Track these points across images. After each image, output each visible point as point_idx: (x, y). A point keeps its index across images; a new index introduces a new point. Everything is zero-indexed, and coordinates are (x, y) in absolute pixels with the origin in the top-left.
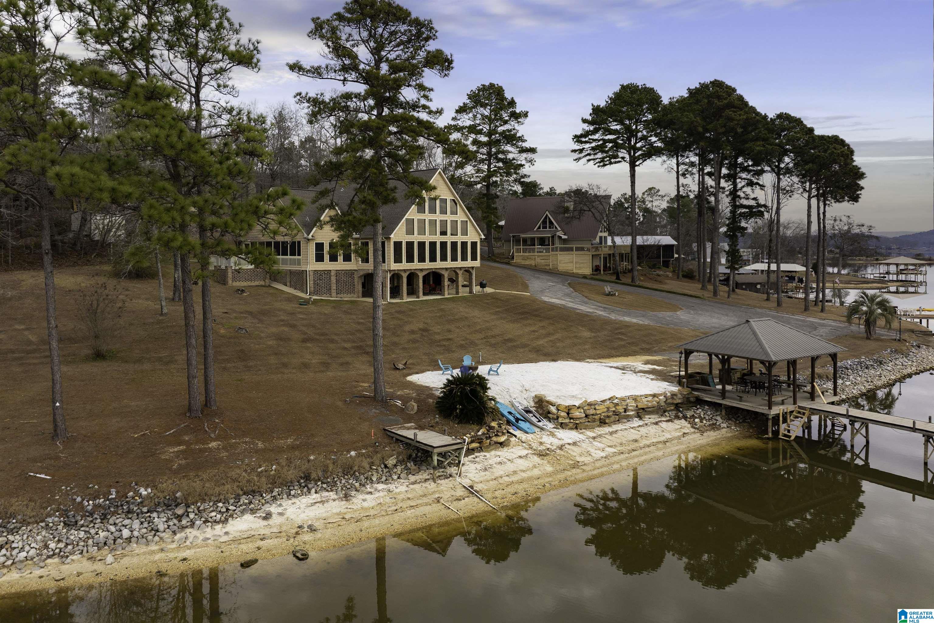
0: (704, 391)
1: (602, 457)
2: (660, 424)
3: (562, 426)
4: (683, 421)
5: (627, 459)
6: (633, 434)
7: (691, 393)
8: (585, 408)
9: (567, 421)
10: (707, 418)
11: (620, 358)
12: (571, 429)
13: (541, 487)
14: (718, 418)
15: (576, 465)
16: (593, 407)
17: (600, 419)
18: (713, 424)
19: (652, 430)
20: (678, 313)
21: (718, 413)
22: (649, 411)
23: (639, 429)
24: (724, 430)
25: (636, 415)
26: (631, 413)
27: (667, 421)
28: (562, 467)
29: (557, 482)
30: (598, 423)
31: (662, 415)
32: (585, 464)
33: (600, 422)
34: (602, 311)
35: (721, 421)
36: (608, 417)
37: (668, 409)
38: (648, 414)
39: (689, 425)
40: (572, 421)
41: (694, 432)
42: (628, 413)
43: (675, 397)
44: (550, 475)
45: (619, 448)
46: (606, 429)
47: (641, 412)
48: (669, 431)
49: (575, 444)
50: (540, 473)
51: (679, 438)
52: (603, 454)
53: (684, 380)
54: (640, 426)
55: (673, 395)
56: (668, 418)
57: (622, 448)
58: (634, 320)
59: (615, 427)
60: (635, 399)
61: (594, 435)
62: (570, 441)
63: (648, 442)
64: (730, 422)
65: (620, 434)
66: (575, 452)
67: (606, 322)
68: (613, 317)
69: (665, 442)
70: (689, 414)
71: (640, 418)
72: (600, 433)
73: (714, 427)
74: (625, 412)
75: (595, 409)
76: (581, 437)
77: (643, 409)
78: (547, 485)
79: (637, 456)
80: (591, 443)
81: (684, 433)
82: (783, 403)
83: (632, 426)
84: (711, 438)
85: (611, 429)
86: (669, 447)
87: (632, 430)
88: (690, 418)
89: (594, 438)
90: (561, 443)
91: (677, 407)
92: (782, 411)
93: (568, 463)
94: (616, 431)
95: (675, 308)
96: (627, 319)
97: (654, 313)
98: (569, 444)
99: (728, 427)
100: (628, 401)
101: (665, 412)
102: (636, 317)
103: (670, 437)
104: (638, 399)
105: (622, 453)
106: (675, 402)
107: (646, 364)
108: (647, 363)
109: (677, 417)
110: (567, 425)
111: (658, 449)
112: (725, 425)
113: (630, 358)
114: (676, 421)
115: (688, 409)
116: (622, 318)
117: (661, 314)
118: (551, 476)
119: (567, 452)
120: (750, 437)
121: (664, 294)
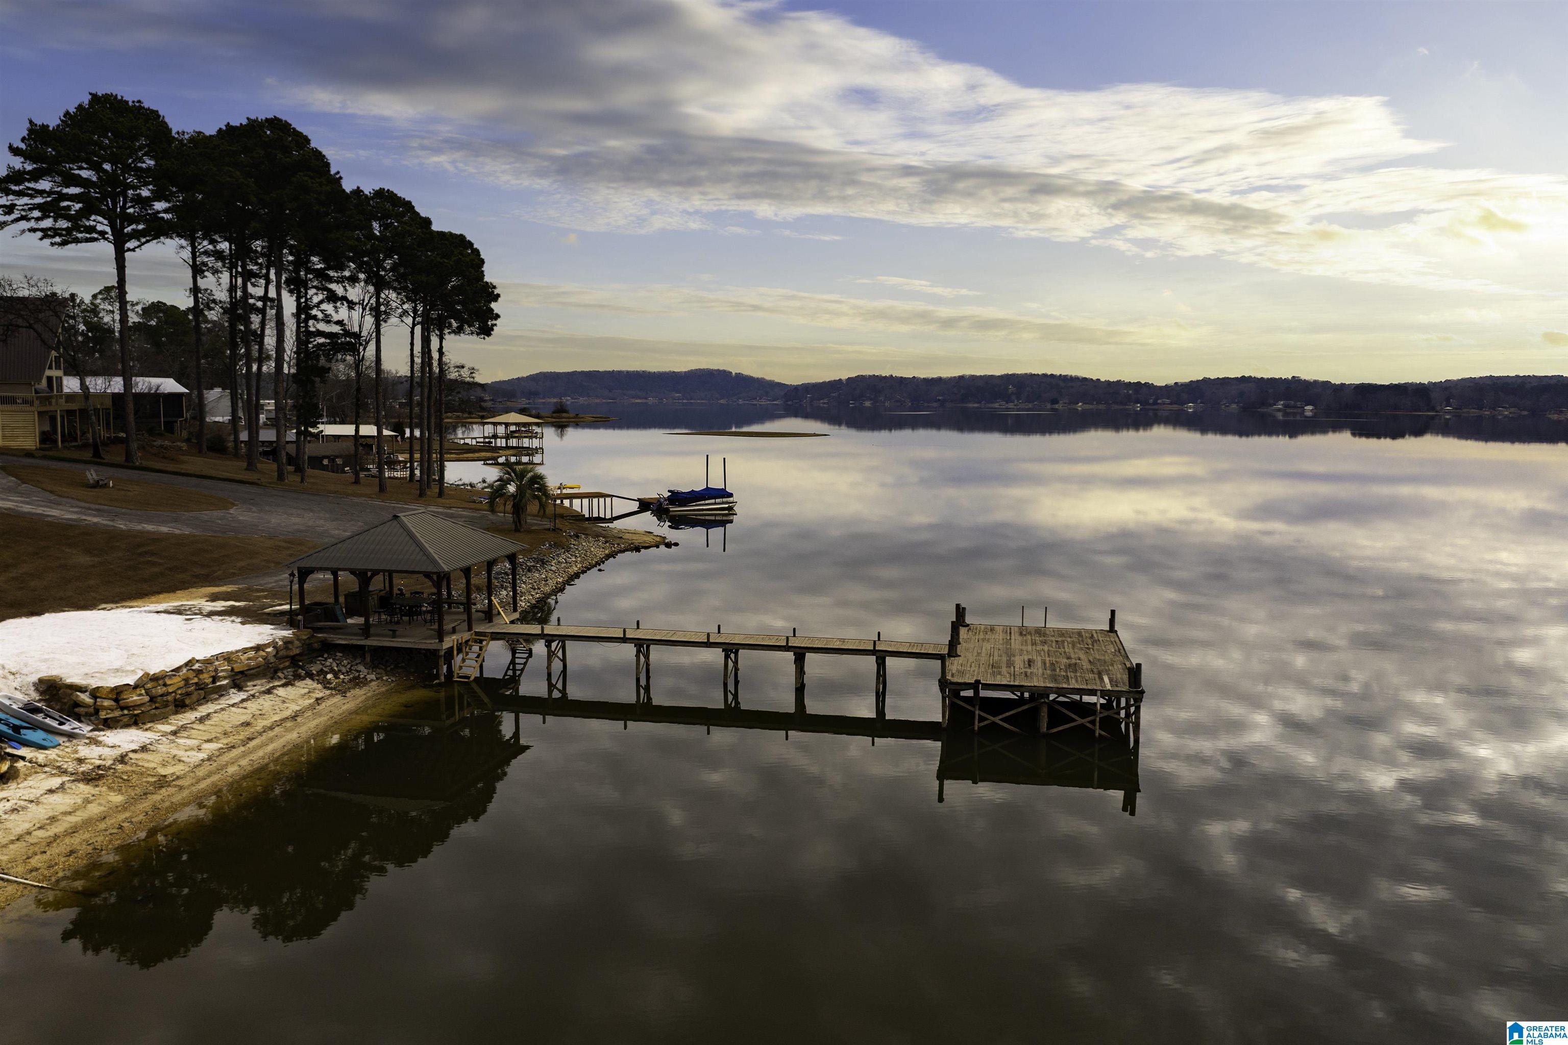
0: (333, 630)
1: (203, 760)
2: (275, 691)
3: (109, 724)
4: (308, 681)
5: (244, 755)
6: (238, 716)
7: (313, 636)
8: (149, 686)
9: (117, 713)
10: (344, 670)
11: (161, 596)
12: (127, 726)
13: (115, 831)
14: (361, 668)
15: (162, 782)
16: (161, 682)
17: (175, 700)
18: (355, 678)
19: (266, 703)
20: (232, 511)
21: (358, 661)
22: (252, 675)
23: (245, 704)
24: (373, 683)
25: (231, 684)
26: (225, 682)
27: (283, 685)
28: (139, 791)
29: (141, 817)
30: (172, 707)
31: (272, 678)
32: (178, 778)
33: (176, 706)
34: (95, 516)
35: (366, 671)
36: (188, 694)
37: (282, 666)
38: (250, 680)
39: (320, 686)
40: (126, 712)
41: (332, 695)
42: (218, 684)
43: (290, 646)
44: (124, 807)
45: (225, 741)
46: (189, 716)
47: (239, 679)
48: (293, 701)
49: (144, 749)
50: (102, 808)
51: (311, 707)
52: (202, 755)
53: (300, 617)
54: (243, 701)
55: (287, 642)
56: (284, 681)
57: (229, 740)
58: (164, 529)
59: (203, 710)
60: (228, 657)
61: (173, 728)
62: (135, 746)
63: (267, 723)
64: (378, 671)
65: (215, 719)
66: (150, 761)
67: (113, 536)
68: (121, 525)
69: (294, 717)
70: (314, 669)
71: (240, 688)
72: (181, 723)
73: (358, 682)
74: (214, 682)
75: (165, 685)
76: (149, 734)
77: (242, 672)
78: (125, 825)
79: (260, 747)
80: (173, 742)
81: (317, 699)
82: (454, 631)
83: (231, 702)
84: (360, 699)
85: (198, 714)
86: (304, 724)
87: (233, 709)
88: (318, 675)
89: (174, 733)
90: (117, 752)
91: (294, 661)
92: (455, 643)
93: (148, 782)
94: (208, 715)
95: (225, 504)
96: (150, 527)
97: (192, 514)
98: (134, 751)
99: (377, 679)
100: (217, 663)
101: (276, 672)
102: (163, 522)
103: (298, 708)
104: (233, 657)
105: (233, 747)
106: (291, 654)
107: (213, 600)
108: (214, 598)
109: (299, 677)
110: (118, 721)
111: (287, 730)
112: (373, 677)
113: (179, 593)
114: (298, 683)
115: (311, 662)
116: (139, 527)
117: (206, 515)
118: (125, 809)
119: (137, 765)
120: (411, 687)
121: (194, 481)
